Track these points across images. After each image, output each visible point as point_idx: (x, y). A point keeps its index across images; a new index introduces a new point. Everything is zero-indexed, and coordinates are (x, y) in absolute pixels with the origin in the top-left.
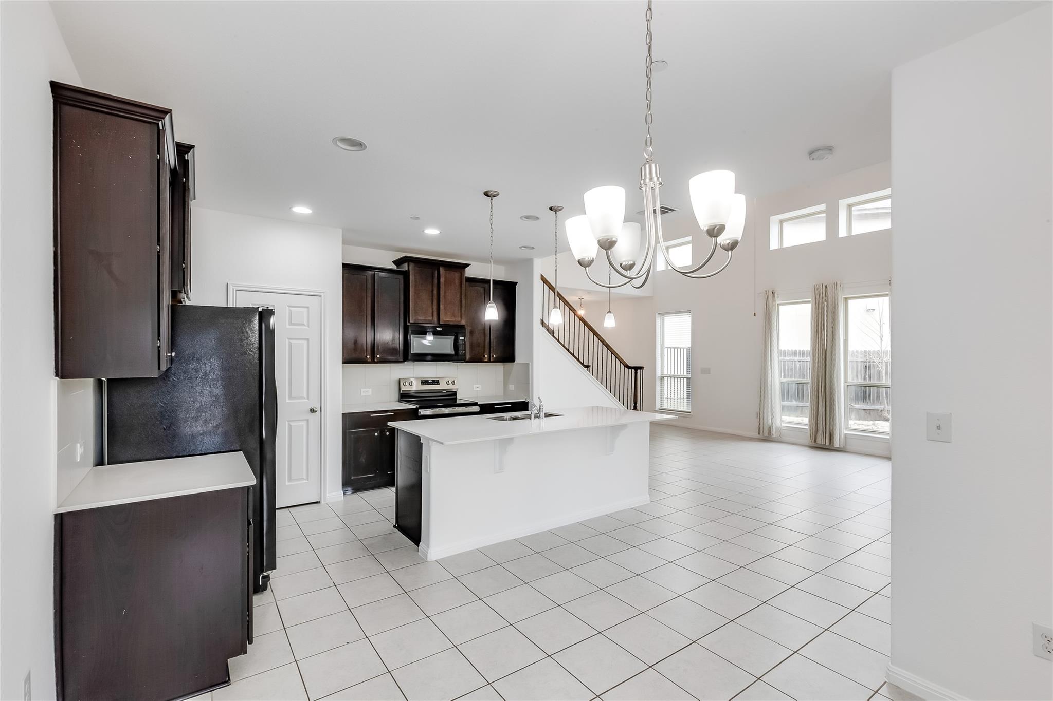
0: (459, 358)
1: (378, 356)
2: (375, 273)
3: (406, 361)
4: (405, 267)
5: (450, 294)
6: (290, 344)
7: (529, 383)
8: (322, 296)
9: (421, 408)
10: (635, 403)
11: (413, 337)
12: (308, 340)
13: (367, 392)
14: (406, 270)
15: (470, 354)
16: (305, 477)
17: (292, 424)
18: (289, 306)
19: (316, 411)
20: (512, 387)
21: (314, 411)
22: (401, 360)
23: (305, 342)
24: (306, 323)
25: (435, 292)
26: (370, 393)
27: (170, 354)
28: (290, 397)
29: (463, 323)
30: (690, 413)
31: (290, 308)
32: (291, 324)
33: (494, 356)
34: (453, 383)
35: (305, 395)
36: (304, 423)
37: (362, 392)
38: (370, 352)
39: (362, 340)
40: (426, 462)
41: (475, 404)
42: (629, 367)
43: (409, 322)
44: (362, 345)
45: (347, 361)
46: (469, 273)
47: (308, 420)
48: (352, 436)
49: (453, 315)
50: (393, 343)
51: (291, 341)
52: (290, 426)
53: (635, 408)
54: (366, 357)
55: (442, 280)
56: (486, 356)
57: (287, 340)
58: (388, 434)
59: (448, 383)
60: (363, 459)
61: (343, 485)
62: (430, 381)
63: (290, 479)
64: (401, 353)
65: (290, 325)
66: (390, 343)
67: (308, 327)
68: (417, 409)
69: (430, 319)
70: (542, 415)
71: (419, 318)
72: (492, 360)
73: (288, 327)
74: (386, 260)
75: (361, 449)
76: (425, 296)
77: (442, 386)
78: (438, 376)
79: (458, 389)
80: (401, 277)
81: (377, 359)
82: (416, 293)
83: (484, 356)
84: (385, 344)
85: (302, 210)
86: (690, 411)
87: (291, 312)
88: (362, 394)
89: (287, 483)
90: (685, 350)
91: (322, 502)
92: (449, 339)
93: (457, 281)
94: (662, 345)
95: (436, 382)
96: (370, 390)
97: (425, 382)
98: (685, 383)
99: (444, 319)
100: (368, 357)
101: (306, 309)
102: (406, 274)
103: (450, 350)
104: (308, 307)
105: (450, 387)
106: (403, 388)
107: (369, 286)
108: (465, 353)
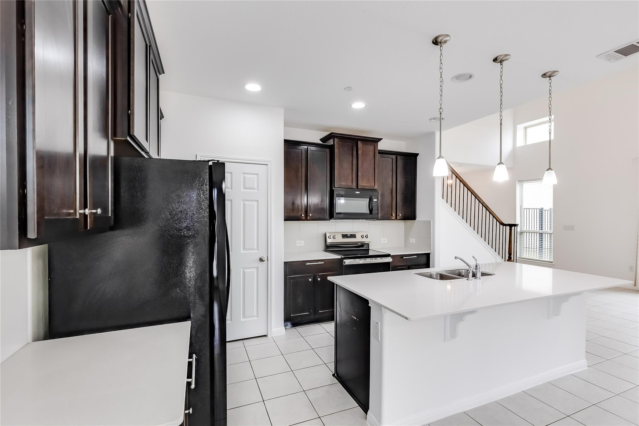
0: (374, 216)
1: (310, 215)
2: (308, 148)
3: (331, 219)
4: (331, 142)
5: (366, 165)
6: (244, 205)
7: (431, 238)
8: (269, 165)
9: (345, 258)
10: (510, 254)
11: (337, 199)
12: (258, 201)
13: (301, 243)
14: (332, 145)
15: (381, 213)
16: (255, 314)
17: (246, 271)
18: (243, 173)
19: (264, 261)
20: (413, 240)
21: (262, 260)
22: (327, 218)
23: (255, 203)
24: (256, 188)
25: (355, 162)
26: (303, 244)
27: (82, 211)
28: (244, 249)
29: (376, 187)
30: (552, 262)
31: (244, 175)
32: (245, 188)
33: (400, 215)
34: (367, 237)
35: (255, 247)
36: (255, 270)
37: (297, 243)
38: (304, 212)
39: (298, 202)
40: (377, 328)
41: (388, 256)
42: (504, 225)
43: (334, 187)
44: (298, 205)
45: (287, 218)
46: (381, 146)
47: (258, 268)
48: (291, 281)
49: (369, 181)
50: (321, 205)
51: (245, 202)
52: (244, 272)
53: (510, 259)
54: (301, 215)
55: (360, 152)
56: (394, 215)
57: (242, 201)
58: (319, 279)
59: (362, 237)
60: (300, 300)
61: (285, 321)
62: (348, 235)
63: (244, 316)
64: (328, 212)
65: (243, 189)
66: (320, 204)
67: (258, 190)
68: (342, 260)
69: (351, 184)
70: (479, 275)
71: (342, 184)
72: (398, 218)
73: (242, 190)
74: (316, 137)
75: (298, 292)
76: (347, 165)
77: (358, 239)
78: (354, 231)
79: (370, 242)
80: (328, 150)
81: (309, 217)
82: (340, 163)
83: (392, 215)
84: (316, 206)
85: (253, 87)
86: (552, 260)
87: (244, 178)
88: (297, 245)
89: (242, 320)
90: (538, 210)
91: (269, 336)
92: (365, 200)
93: (371, 154)
94: (521, 207)
95: (353, 236)
96: (303, 242)
97: (345, 236)
98: (538, 237)
99: (362, 184)
100: (303, 215)
101: (256, 176)
102: (332, 148)
103: (366, 210)
104: (257, 174)
105: (365, 240)
106: (329, 241)
107: (304, 158)
108: (378, 213)
